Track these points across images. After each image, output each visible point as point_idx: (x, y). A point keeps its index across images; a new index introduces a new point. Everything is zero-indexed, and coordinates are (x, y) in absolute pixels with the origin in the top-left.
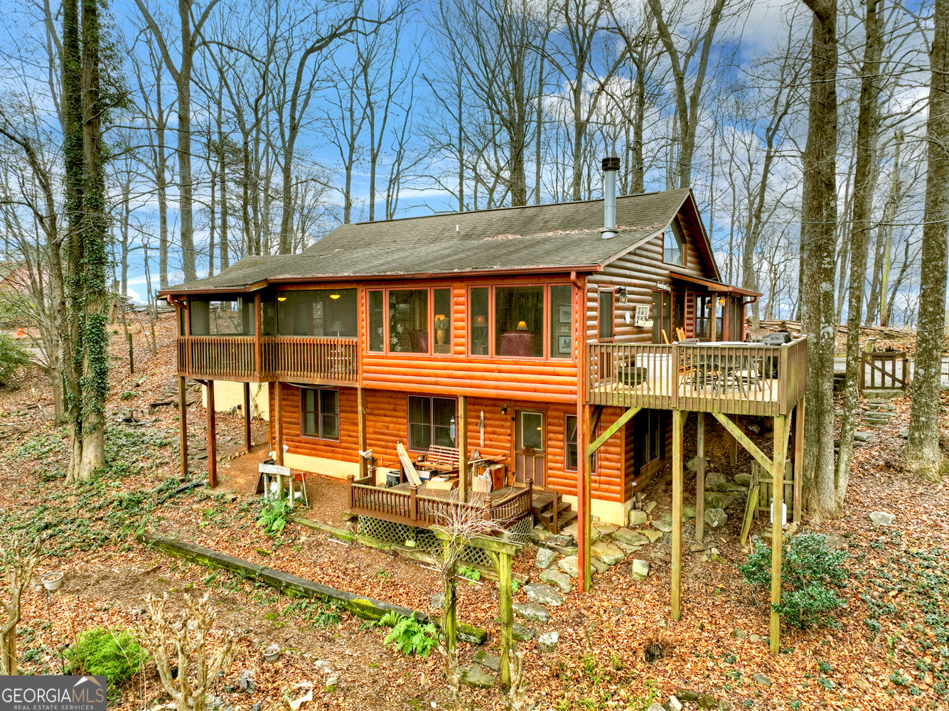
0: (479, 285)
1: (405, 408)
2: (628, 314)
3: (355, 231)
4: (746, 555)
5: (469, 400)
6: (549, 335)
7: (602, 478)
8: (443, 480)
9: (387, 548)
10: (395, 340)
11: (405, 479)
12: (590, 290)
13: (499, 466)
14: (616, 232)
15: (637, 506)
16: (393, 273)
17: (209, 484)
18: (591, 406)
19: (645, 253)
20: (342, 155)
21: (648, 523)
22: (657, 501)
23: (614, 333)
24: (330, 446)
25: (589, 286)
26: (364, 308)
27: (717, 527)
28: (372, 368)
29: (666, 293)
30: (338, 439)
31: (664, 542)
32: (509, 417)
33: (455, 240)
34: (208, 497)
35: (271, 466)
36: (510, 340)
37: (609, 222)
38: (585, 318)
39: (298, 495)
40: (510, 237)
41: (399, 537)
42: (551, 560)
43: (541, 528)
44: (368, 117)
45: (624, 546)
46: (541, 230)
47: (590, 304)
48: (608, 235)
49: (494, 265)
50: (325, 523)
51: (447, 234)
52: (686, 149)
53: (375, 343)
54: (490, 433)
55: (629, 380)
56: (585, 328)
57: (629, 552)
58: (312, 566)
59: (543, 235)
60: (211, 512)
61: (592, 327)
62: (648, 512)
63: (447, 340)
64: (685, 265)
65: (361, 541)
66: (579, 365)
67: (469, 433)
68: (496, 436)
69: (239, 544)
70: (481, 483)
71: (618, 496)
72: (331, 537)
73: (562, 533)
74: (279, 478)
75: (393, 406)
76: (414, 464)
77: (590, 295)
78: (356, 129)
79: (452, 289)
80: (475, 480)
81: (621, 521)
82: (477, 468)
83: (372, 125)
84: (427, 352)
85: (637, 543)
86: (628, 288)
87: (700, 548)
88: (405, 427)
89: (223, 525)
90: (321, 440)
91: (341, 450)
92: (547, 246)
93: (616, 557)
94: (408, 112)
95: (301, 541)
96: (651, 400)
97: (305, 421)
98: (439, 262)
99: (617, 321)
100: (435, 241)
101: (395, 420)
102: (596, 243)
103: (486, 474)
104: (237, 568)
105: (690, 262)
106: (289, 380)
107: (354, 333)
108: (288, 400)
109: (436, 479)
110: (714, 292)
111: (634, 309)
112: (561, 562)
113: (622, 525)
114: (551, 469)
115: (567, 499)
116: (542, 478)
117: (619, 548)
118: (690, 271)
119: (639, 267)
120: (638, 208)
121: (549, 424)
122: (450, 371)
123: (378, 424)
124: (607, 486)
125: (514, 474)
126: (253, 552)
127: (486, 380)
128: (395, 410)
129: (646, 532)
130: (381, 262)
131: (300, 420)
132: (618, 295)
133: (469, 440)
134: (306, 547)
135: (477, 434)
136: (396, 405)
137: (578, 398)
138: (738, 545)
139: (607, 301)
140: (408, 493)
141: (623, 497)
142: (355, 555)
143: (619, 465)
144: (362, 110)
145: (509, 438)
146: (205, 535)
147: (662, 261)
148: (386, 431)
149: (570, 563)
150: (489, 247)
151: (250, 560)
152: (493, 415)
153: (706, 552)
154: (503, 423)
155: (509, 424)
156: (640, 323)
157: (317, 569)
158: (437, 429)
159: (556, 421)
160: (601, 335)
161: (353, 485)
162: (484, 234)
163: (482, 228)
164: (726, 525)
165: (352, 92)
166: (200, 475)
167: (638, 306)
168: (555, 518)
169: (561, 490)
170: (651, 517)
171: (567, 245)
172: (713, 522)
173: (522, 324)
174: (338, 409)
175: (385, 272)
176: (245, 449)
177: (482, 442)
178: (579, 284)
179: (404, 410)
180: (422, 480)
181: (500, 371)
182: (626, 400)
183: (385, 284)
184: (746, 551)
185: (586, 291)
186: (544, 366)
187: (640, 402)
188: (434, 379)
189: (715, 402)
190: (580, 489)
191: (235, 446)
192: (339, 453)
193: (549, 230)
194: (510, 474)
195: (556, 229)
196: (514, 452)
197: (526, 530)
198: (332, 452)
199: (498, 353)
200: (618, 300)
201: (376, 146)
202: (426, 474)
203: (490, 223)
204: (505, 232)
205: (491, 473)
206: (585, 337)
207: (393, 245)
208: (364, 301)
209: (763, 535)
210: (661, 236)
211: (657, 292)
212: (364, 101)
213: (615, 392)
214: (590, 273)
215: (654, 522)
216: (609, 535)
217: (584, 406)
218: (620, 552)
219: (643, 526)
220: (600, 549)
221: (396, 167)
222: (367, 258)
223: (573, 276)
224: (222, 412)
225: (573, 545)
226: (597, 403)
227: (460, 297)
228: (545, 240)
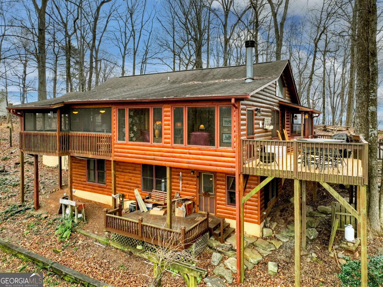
0: (179, 106)
1: (140, 169)
2: (261, 122)
3: (118, 80)
4: (332, 258)
5: (173, 169)
6: (218, 134)
7: (247, 210)
8: (159, 209)
9: (126, 250)
10: (132, 135)
11: (138, 208)
12: (242, 109)
13: (190, 202)
14: (253, 79)
15: (267, 225)
16: (130, 99)
17: (34, 208)
18: (243, 174)
19: (268, 91)
20: (121, 51)
21: (273, 235)
22: (277, 222)
23: (254, 133)
24: (101, 187)
25: (242, 107)
26: (115, 118)
27: (313, 239)
28: (119, 150)
29: (277, 111)
30: (105, 184)
31: (284, 249)
32: (195, 175)
33: (167, 84)
34: (32, 216)
35: (66, 200)
36: (196, 136)
37: (249, 74)
38: (239, 125)
39: (80, 216)
40: (196, 83)
41: (133, 243)
42: (220, 260)
43: (213, 239)
44: (132, 35)
45: (261, 251)
46: (212, 79)
47: (242, 117)
48: (249, 81)
49: (187, 95)
50: (94, 232)
51: (163, 81)
52: (279, 47)
53: (121, 137)
54: (185, 184)
55: (267, 161)
56: (240, 130)
57: (265, 255)
58: (83, 260)
59: (213, 82)
60: (32, 225)
61: (243, 130)
62: (273, 228)
63: (160, 135)
64: (285, 98)
65: (112, 244)
66: (237, 151)
67: (172, 183)
68: (188, 185)
69: (44, 245)
70: (180, 212)
71: (257, 221)
72: (96, 241)
73: (226, 243)
74: (70, 207)
75: (134, 168)
76: (143, 200)
77: (243, 112)
78: (127, 41)
79: (163, 108)
80: (177, 210)
81: (258, 234)
82: (178, 203)
83: (134, 39)
84: (149, 142)
85: (269, 250)
86: (261, 109)
87: (305, 253)
88: (140, 179)
89: (37, 233)
90: (97, 184)
91: (107, 190)
92: (216, 86)
93: (258, 260)
94: (150, 33)
95: (79, 244)
96: (281, 173)
97: (89, 174)
98: (156, 94)
99: (256, 126)
100: (157, 84)
101: (135, 175)
102: (243, 85)
103: (183, 206)
104: (39, 262)
105: (287, 97)
106: (76, 155)
107: (110, 131)
108: (80, 163)
109: (155, 209)
110: (302, 111)
111: (263, 120)
112: (226, 262)
113: (259, 236)
114: (218, 204)
115: (228, 221)
116: (214, 209)
117: (259, 252)
118: (287, 100)
119: (265, 98)
120: (262, 69)
121: (218, 180)
122: (162, 153)
123: (126, 177)
124: (250, 215)
125: (198, 206)
126: (51, 251)
127: (182, 158)
128: (134, 170)
129: (272, 241)
130: (126, 94)
131: (86, 174)
132: (256, 112)
133: (173, 187)
134: (81, 247)
135: (178, 184)
136: (135, 167)
137: (236, 170)
138: (327, 251)
139: (251, 115)
140: (137, 221)
141: (259, 222)
142: (108, 254)
143: (257, 204)
144: (130, 33)
145: (195, 187)
146: (25, 239)
147: (276, 95)
148: (130, 181)
149: (231, 262)
150: (185, 87)
151: (47, 256)
152: (187, 174)
153: (309, 256)
154: (192, 179)
155: (195, 179)
156: (267, 127)
157: (85, 262)
158: (157, 180)
159: (221, 179)
160: (248, 134)
161: (107, 215)
162: (182, 81)
163: (181, 79)
164: (318, 238)
165: (126, 25)
166: (31, 203)
167: (266, 118)
168: (222, 234)
169: (224, 216)
170: (275, 232)
171: (226, 86)
172: (311, 236)
173: (202, 126)
174: (105, 169)
175: (126, 98)
176: (59, 187)
177: (181, 188)
178: (236, 105)
179: (139, 170)
180: (148, 208)
181: (190, 154)
182: (265, 172)
183: (127, 105)
184: (332, 255)
185: (240, 110)
186: (216, 151)
187: (274, 174)
188: (153, 157)
189: (322, 176)
190: (237, 217)
191: (54, 186)
192: (106, 191)
193: (216, 79)
194: (196, 206)
195: (220, 79)
196: (198, 194)
197: (205, 241)
198: (102, 191)
199: (189, 143)
200: (256, 115)
201: (136, 48)
202: (150, 206)
203: (186, 76)
204: (193, 80)
205: (185, 206)
206: (240, 136)
207: (136, 87)
208: (115, 114)
209: (340, 245)
210: (275, 83)
211: (274, 111)
212: (131, 29)
213: (258, 167)
214: (242, 99)
215: (276, 235)
216: (253, 244)
217: (239, 175)
218: (259, 255)
219: (270, 237)
220: (248, 253)
221: (145, 57)
222: (120, 92)
223: (233, 101)
224: (52, 167)
225: (232, 250)
226: (247, 173)
227: (167, 112)
228: (214, 84)
